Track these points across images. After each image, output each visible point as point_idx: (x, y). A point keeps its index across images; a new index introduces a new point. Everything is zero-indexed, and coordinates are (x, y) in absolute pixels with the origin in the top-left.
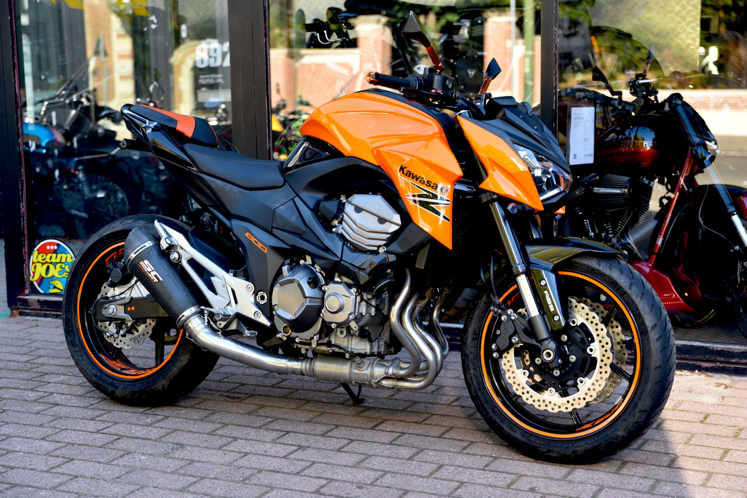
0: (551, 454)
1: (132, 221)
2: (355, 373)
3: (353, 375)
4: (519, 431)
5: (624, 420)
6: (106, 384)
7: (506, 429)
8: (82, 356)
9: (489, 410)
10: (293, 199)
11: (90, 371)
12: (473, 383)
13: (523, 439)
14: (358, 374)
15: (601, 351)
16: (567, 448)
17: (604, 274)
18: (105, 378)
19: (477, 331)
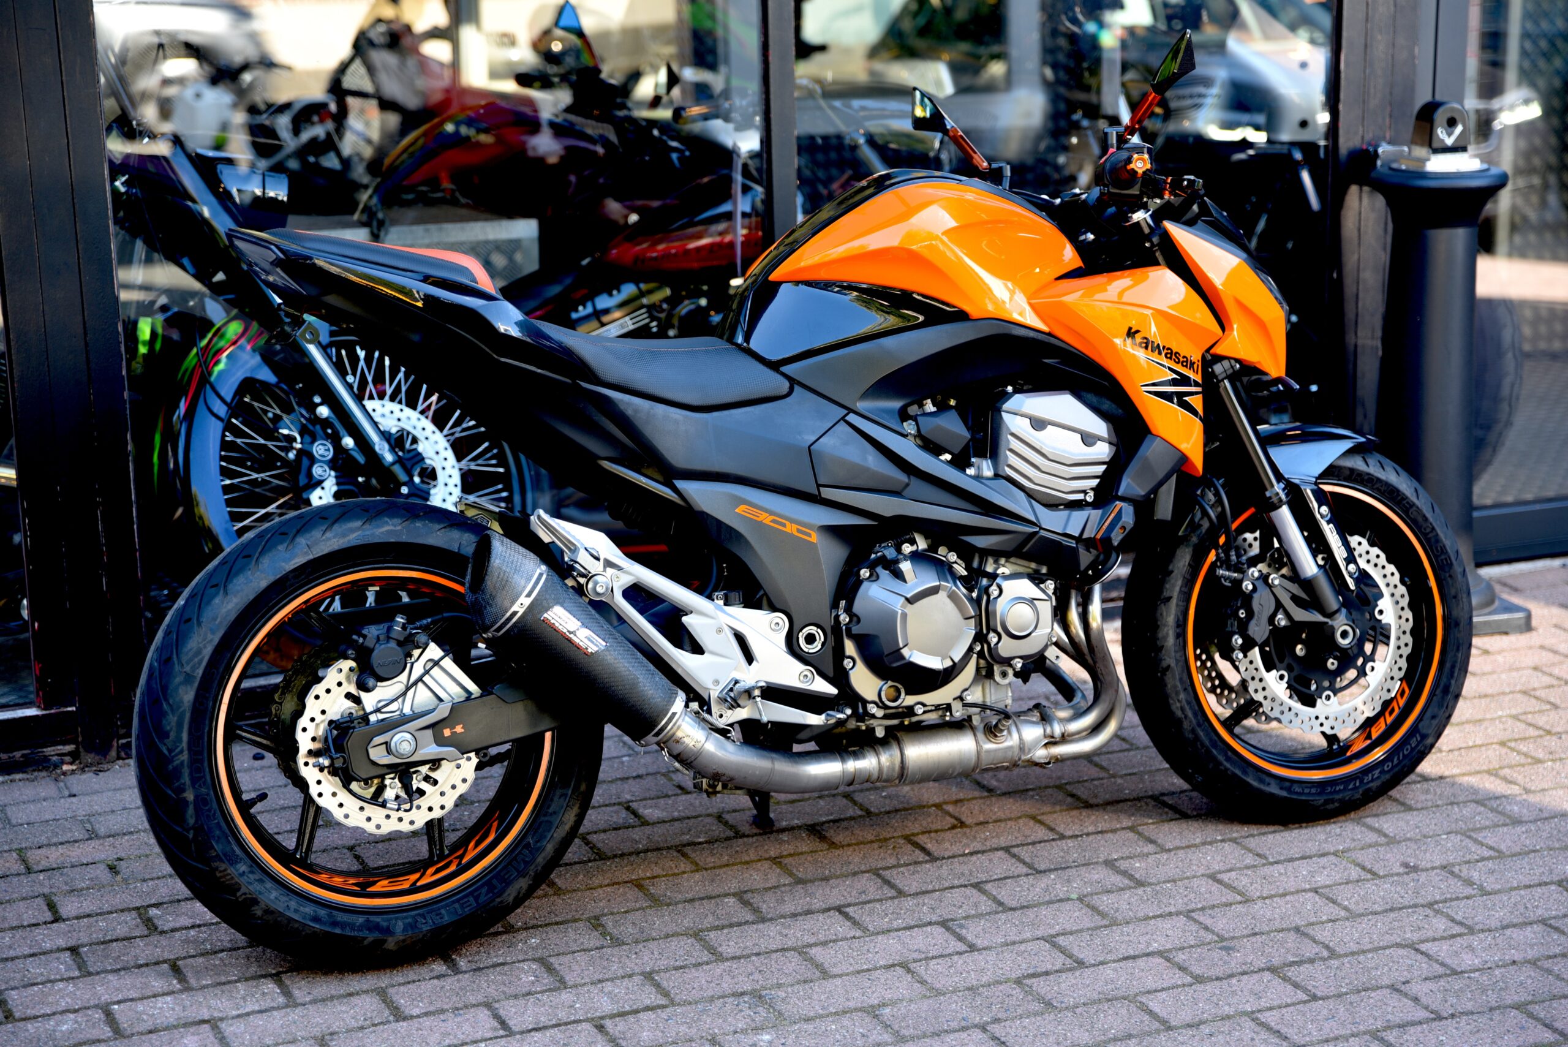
0: (1330, 806)
1: (359, 523)
2: (988, 751)
3: (983, 755)
4: (1273, 782)
5: (1433, 717)
6: (353, 929)
7: (1255, 784)
8: (261, 881)
9: (1221, 758)
10: (843, 419)
11: (296, 911)
12: (1186, 717)
13: (1284, 794)
14: (996, 750)
15: (1395, 611)
16: (1355, 788)
17: (1379, 480)
18: (341, 917)
19: (1181, 618)
